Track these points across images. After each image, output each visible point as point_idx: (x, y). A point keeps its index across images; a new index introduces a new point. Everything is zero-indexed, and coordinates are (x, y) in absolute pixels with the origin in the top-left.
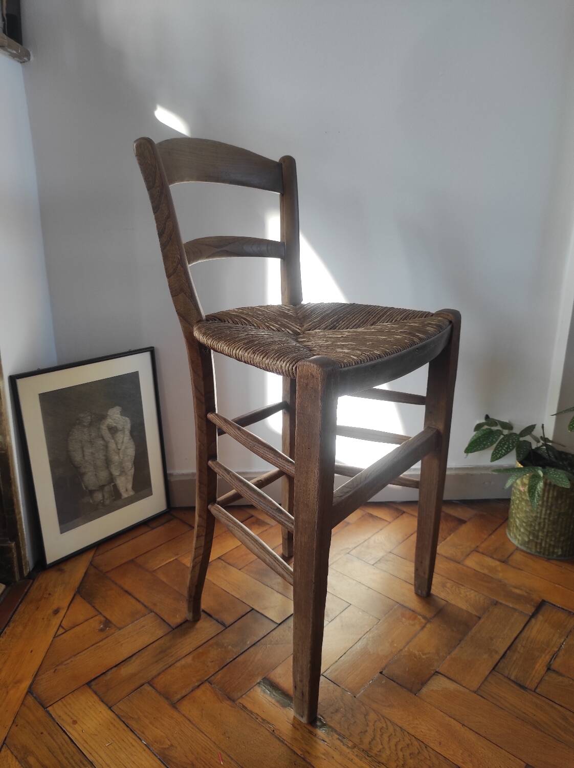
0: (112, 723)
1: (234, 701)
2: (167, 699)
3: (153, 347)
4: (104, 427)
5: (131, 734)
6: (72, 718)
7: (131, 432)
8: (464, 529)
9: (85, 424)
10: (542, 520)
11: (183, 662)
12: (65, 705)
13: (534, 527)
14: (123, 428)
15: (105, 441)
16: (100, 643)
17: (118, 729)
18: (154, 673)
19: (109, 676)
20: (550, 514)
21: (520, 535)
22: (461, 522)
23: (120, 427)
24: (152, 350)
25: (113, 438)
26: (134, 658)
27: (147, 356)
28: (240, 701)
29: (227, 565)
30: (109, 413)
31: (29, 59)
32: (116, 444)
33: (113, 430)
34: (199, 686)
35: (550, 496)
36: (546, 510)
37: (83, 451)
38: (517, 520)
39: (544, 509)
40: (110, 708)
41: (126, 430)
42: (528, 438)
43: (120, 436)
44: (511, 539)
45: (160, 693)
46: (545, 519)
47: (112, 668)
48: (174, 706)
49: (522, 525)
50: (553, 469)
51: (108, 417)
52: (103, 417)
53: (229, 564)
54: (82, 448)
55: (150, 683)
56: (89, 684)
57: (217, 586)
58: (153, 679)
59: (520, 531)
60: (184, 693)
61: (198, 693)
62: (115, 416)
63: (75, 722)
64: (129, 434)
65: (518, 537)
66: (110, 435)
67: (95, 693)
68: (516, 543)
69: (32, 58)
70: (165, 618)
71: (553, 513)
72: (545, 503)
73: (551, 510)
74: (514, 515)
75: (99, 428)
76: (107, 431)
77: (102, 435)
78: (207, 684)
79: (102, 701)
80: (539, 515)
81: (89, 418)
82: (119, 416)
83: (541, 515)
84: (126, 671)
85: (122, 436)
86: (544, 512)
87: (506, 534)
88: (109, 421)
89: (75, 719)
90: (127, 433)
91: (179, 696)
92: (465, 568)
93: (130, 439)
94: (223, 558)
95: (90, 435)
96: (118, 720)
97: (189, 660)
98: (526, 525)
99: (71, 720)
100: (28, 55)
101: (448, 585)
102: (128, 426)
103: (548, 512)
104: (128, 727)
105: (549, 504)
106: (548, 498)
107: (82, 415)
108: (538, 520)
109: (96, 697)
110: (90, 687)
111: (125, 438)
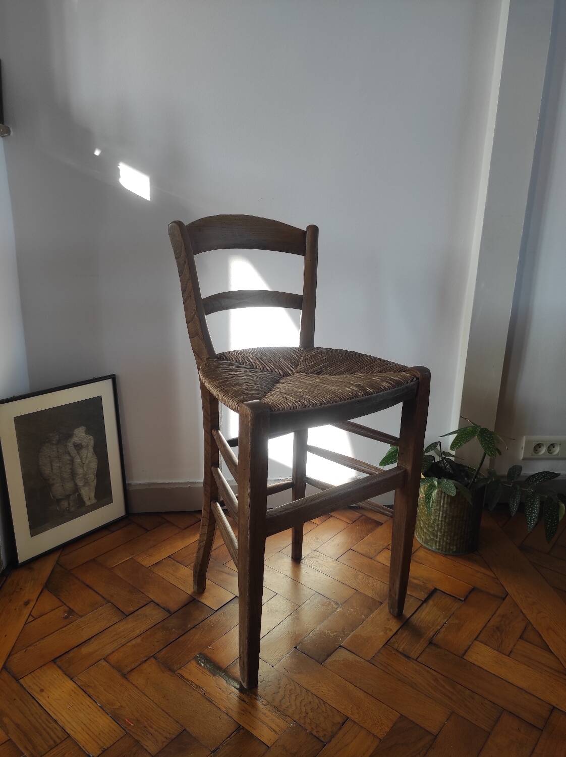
0: (73, 691)
1: (174, 671)
2: (119, 671)
3: (115, 375)
4: (70, 445)
5: (88, 698)
6: (40, 688)
7: (95, 448)
8: (380, 530)
9: (54, 442)
10: (440, 522)
11: (134, 642)
12: (34, 677)
13: (434, 528)
14: (87, 445)
15: (71, 456)
16: (65, 629)
17: (78, 695)
18: (109, 651)
19: (71, 654)
20: (446, 516)
21: (423, 535)
22: (379, 524)
23: (84, 444)
24: (113, 378)
25: (79, 454)
26: (93, 640)
27: (109, 382)
28: (179, 671)
29: (176, 563)
30: (75, 433)
31: (9, 134)
32: (81, 459)
33: (78, 447)
34: (145, 661)
35: (445, 502)
36: (443, 514)
37: (52, 466)
38: (422, 523)
39: (441, 513)
40: (71, 679)
41: (90, 446)
42: (432, 453)
43: (84, 452)
44: (417, 538)
45: (113, 667)
46: (442, 521)
47: (74, 648)
48: (124, 676)
49: (424, 527)
50: (446, 480)
51: (74, 436)
52: (70, 436)
53: (177, 562)
54: (51, 462)
55: (105, 659)
56: (54, 661)
57: (166, 580)
58: (108, 656)
59: (423, 531)
60: (133, 666)
61: (145, 666)
62: (80, 435)
63: (42, 691)
64: (92, 450)
65: (422, 536)
66: (75, 451)
67: (60, 668)
68: (420, 541)
69: (12, 133)
70: (120, 606)
71: (448, 517)
72: (442, 508)
73: (446, 513)
74: (419, 518)
75: (66, 446)
76: (73, 448)
77: (68, 451)
78: (153, 660)
79: (65, 674)
80: (437, 518)
81: (57, 436)
82: (84, 434)
83: (439, 518)
84: (85, 650)
85: (86, 452)
86: (441, 515)
87: (414, 534)
88: (75, 439)
89: (42, 688)
90: (91, 449)
91: (129, 669)
92: (375, 563)
93: (93, 455)
94: (172, 557)
95: (58, 452)
96: (78, 689)
97: (139, 640)
98: (428, 527)
99: (39, 689)
100: (8, 132)
101: (360, 577)
102: (92, 443)
103: (444, 515)
104: (86, 693)
105: (445, 509)
106: (444, 504)
107: (51, 435)
108: (437, 522)
109: (60, 672)
110: (55, 663)
111: (89, 454)
